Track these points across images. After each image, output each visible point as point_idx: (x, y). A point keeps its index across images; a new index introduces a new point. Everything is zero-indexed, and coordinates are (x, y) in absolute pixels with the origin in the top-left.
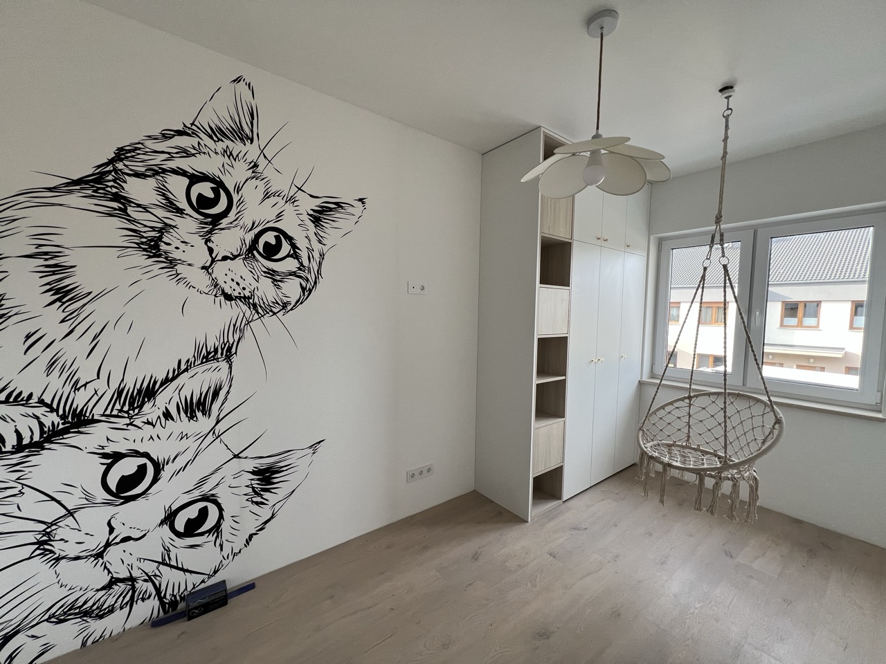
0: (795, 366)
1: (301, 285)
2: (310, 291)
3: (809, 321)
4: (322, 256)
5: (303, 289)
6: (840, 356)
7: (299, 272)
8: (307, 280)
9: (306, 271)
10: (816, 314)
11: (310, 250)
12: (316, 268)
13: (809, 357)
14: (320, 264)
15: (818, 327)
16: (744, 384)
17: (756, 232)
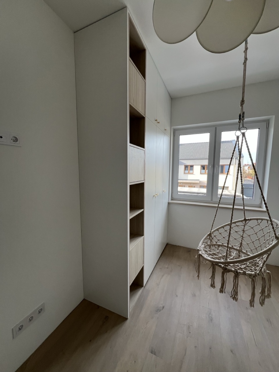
0: (188, 186)
3: (191, 172)
6: (199, 182)
10: (192, 170)
13: (191, 183)
15: (193, 173)
16: (212, 200)
17: (216, 128)
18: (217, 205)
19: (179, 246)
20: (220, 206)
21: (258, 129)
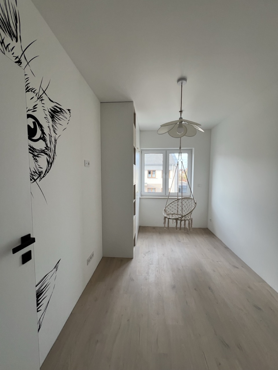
1: (47, 159)
2: (51, 164)
4: (56, 141)
5: (48, 162)
7: (46, 150)
8: (50, 157)
9: (49, 150)
10: (155, 174)
11: (50, 136)
12: (53, 149)
14: (55, 146)
16: (165, 195)
17: (166, 151)
18: (167, 197)
19: (147, 227)
20: (169, 197)
21: (187, 154)
